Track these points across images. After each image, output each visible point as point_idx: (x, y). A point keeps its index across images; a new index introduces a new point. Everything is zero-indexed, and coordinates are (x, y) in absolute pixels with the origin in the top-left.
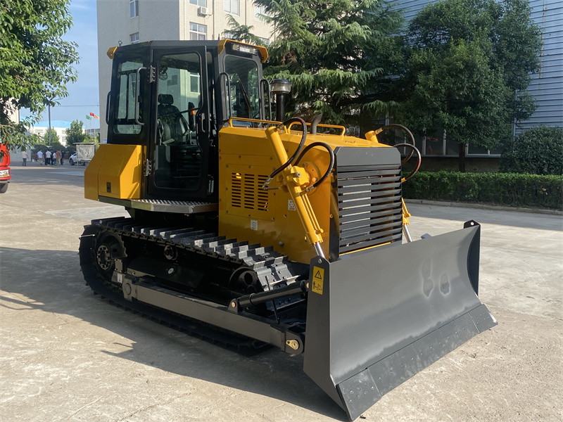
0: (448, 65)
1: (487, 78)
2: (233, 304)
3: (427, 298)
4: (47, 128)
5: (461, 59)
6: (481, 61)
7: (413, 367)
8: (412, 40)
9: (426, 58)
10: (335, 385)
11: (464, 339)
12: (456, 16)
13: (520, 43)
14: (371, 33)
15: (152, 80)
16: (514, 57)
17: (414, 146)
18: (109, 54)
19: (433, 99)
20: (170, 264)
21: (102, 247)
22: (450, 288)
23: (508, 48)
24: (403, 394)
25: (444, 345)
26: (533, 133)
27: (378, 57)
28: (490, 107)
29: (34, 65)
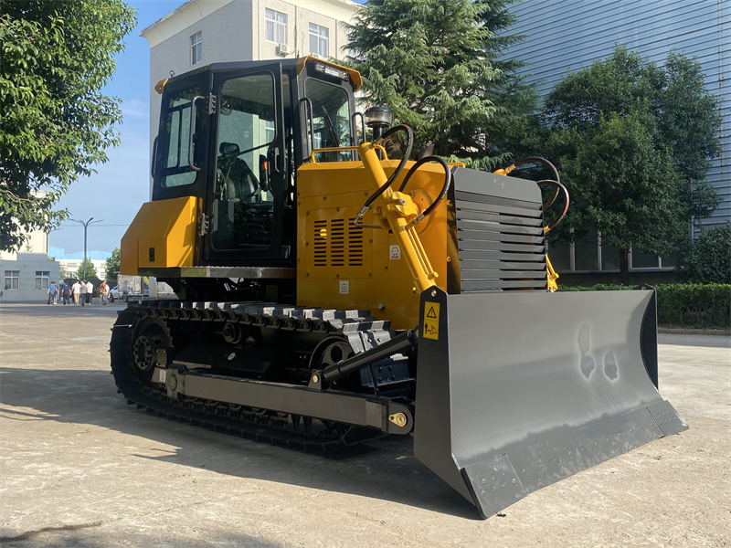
0: (599, 145)
1: (651, 162)
2: (315, 379)
3: (587, 380)
4: (82, 261)
5: (616, 137)
6: (643, 139)
7: (571, 463)
8: (550, 119)
9: (570, 138)
10: (459, 468)
11: (641, 440)
12: (605, 85)
13: (692, 116)
14: (495, 110)
15: (211, 112)
16: (685, 134)
17: (559, 182)
18: (157, 88)
19: (581, 190)
20: (231, 348)
21: (141, 338)
22: (618, 373)
23: (676, 124)
24: (559, 494)
25: (614, 443)
26: (719, 232)
27: (507, 140)
28: (657, 198)
29: (64, 123)
